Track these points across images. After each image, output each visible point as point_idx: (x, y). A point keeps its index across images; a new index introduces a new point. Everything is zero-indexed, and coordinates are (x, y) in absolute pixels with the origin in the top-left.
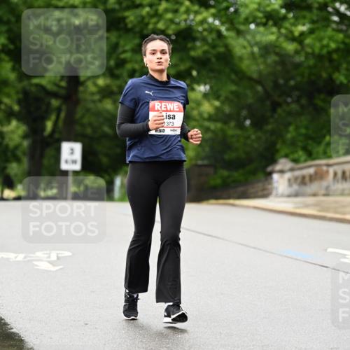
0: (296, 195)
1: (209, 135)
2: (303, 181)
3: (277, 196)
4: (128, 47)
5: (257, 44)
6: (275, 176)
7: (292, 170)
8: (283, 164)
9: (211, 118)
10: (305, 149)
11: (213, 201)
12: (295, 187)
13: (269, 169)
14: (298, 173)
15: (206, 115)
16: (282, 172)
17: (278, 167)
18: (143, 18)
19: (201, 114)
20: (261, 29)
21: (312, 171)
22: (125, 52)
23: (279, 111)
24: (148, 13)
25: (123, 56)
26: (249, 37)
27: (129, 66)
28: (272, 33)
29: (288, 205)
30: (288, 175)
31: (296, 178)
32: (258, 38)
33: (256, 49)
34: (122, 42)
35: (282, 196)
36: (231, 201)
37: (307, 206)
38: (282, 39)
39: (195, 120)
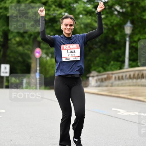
0: (99, 86)
2: (102, 80)
3: (91, 87)
5: (83, 23)
6: (90, 79)
7: (97, 76)
8: (94, 73)
10: (102, 67)
12: (99, 83)
13: (88, 75)
14: (100, 77)
16: (93, 77)
17: (92, 75)
20: (85, 17)
21: (105, 76)
23: (92, 51)
26: (79, 21)
28: (89, 19)
29: (95, 90)
30: (96, 78)
31: (99, 79)
32: (83, 21)
33: (82, 26)
35: (93, 86)
37: (103, 91)
38: (93, 21)
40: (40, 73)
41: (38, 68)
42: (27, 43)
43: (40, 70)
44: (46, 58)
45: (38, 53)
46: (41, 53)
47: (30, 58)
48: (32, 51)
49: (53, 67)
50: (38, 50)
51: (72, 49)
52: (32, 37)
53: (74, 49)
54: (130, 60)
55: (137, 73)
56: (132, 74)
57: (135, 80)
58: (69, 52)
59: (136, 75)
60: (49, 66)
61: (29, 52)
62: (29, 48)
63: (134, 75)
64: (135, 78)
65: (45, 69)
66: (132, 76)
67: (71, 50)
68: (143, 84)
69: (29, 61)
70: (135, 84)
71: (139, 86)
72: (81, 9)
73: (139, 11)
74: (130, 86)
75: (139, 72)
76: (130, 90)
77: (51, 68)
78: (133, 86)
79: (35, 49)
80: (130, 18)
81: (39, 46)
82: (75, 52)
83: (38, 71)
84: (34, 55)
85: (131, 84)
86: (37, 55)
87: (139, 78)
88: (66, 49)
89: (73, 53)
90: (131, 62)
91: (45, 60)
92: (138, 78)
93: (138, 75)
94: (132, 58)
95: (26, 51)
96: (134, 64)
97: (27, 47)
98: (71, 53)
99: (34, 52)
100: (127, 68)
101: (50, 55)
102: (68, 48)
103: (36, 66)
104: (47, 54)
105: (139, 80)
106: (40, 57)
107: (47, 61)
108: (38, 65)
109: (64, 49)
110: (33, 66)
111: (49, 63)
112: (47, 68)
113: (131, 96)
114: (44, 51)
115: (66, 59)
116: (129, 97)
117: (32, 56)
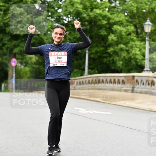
1: (34, 70)
4: (6, 39)
9: (35, 64)
15: (33, 63)
19: (31, 62)
22: (5, 41)
25: (5, 42)
26: (48, 36)
27: (6, 46)
34: (4, 38)
39: (30, 64)
40: (15, 78)
41: (14, 75)
42: (5, 54)
43: (15, 76)
44: (20, 66)
45: (14, 63)
46: (16, 62)
47: (7, 66)
48: (10, 61)
49: (26, 74)
50: (14, 60)
51: (60, 56)
52: (9, 49)
53: (61, 55)
54: (89, 68)
55: (95, 79)
56: (91, 79)
57: (93, 85)
58: (56, 58)
59: (94, 81)
60: (23, 74)
61: (7, 62)
62: (7, 58)
63: (92, 80)
64: (93, 83)
65: (20, 76)
66: (91, 81)
67: (58, 57)
68: (99, 87)
69: (7, 69)
70: (93, 87)
71: (96, 89)
72: (50, 27)
73: (96, 29)
74: (89, 89)
75: (96, 78)
76: (89, 93)
77: (24, 75)
78: (92, 89)
79: (12, 59)
80: (89, 34)
81: (15, 57)
82: (62, 58)
83: (14, 77)
84: (11, 64)
85: (90, 88)
86: (13, 64)
87: (97, 83)
88: (53, 56)
89: (60, 60)
90: (90, 70)
91: (19, 68)
92: (95, 83)
93: (96, 80)
94: (91, 67)
95: (4, 61)
96: (92, 71)
97: (5, 57)
98: (58, 60)
99: (11, 61)
100: (87, 75)
101: (24, 64)
102: (56, 55)
103: (12, 74)
104: (21, 63)
105: (96, 85)
106: (16, 66)
107: (21, 69)
108: (14, 73)
109: (51, 56)
110: (10, 73)
111: (23, 70)
112: (22, 75)
113: (89, 97)
114: (19, 61)
115: (53, 65)
116: (89, 98)
117: (9, 65)
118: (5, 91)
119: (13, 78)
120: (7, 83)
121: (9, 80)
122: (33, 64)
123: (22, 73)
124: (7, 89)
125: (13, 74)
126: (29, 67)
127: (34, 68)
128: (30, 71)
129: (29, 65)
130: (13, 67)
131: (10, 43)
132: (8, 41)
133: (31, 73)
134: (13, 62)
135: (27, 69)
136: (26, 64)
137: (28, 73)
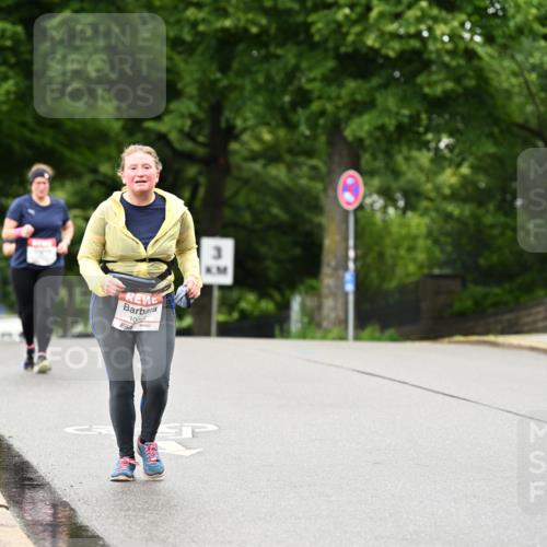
1: (448, 227)
4: (317, 73)
5: (534, 68)
9: (454, 197)
11: (459, 338)
15: (447, 191)
18: (339, 25)
19: (438, 189)
24: (346, 17)
34: (303, 65)
36: (491, 338)
39: (429, 199)
41: (352, 254)
43: (356, 260)
44: (384, 209)
45: (350, 191)
46: (362, 190)
47: (317, 208)
48: (329, 180)
49: (411, 249)
50: (350, 177)
61: (317, 187)
62: (315, 169)
65: (381, 255)
69: (317, 219)
77: (402, 252)
83: (351, 265)
86: (347, 199)
91: (379, 217)
95: (303, 182)
104: (386, 194)
106: (361, 207)
108: (351, 242)
111: (395, 229)
112: (390, 252)
114: (376, 182)
117: (325, 202)
118: (303, 336)
119: (346, 268)
120: (314, 291)
121: (327, 281)
122: (445, 198)
123: (388, 241)
124: (314, 327)
125: (347, 249)
126: (425, 212)
127: (448, 217)
128: (429, 234)
129: (424, 204)
130: (346, 213)
131: (333, 91)
132: (327, 80)
133: (436, 242)
134: (347, 188)
135: (417, 222)
136: (413, 198)
137: (422, 243)
